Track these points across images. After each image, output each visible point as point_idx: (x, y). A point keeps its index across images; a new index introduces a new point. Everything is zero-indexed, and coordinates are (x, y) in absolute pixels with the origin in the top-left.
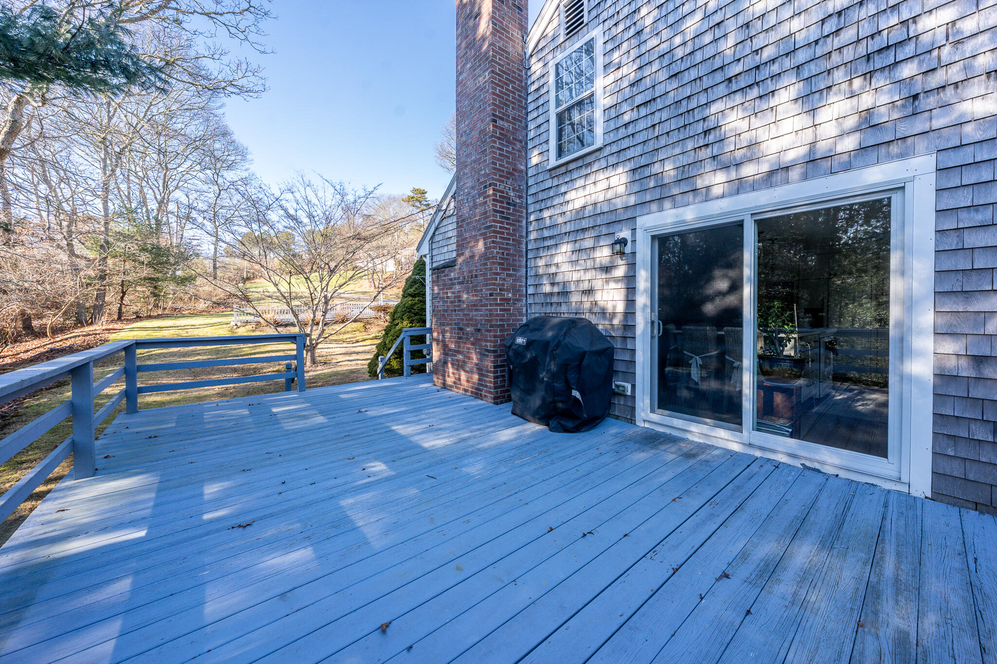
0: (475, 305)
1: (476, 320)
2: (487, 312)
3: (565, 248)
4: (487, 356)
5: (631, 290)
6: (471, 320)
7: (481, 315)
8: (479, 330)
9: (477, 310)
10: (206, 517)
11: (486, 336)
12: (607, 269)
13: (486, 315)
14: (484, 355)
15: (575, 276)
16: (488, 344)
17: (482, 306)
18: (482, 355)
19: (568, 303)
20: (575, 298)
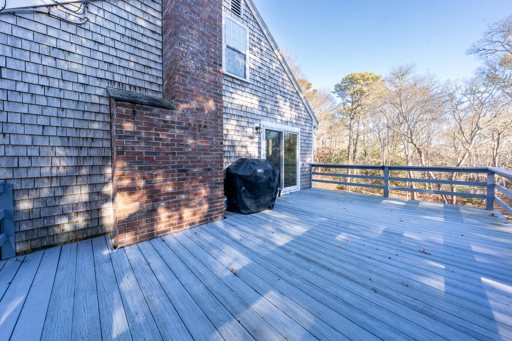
0: (204, 150)
1: (205, 162)
2: (217, 156)
3: (234, 122)
4: (218, 187)
5: (259, 148)
6: (199, 162)
7: (211, 158)
8: (209, 170)
9: (205, 154)
10: (443, 267)
11: (217, 173)
12: (251, 138)
13: (217, 158)
14: (214, 187)
15: (239, 139)
16: (219, 179)
17: (212, 151)
18: (213, 188)
19: (235, 151)
20: (238, 149)
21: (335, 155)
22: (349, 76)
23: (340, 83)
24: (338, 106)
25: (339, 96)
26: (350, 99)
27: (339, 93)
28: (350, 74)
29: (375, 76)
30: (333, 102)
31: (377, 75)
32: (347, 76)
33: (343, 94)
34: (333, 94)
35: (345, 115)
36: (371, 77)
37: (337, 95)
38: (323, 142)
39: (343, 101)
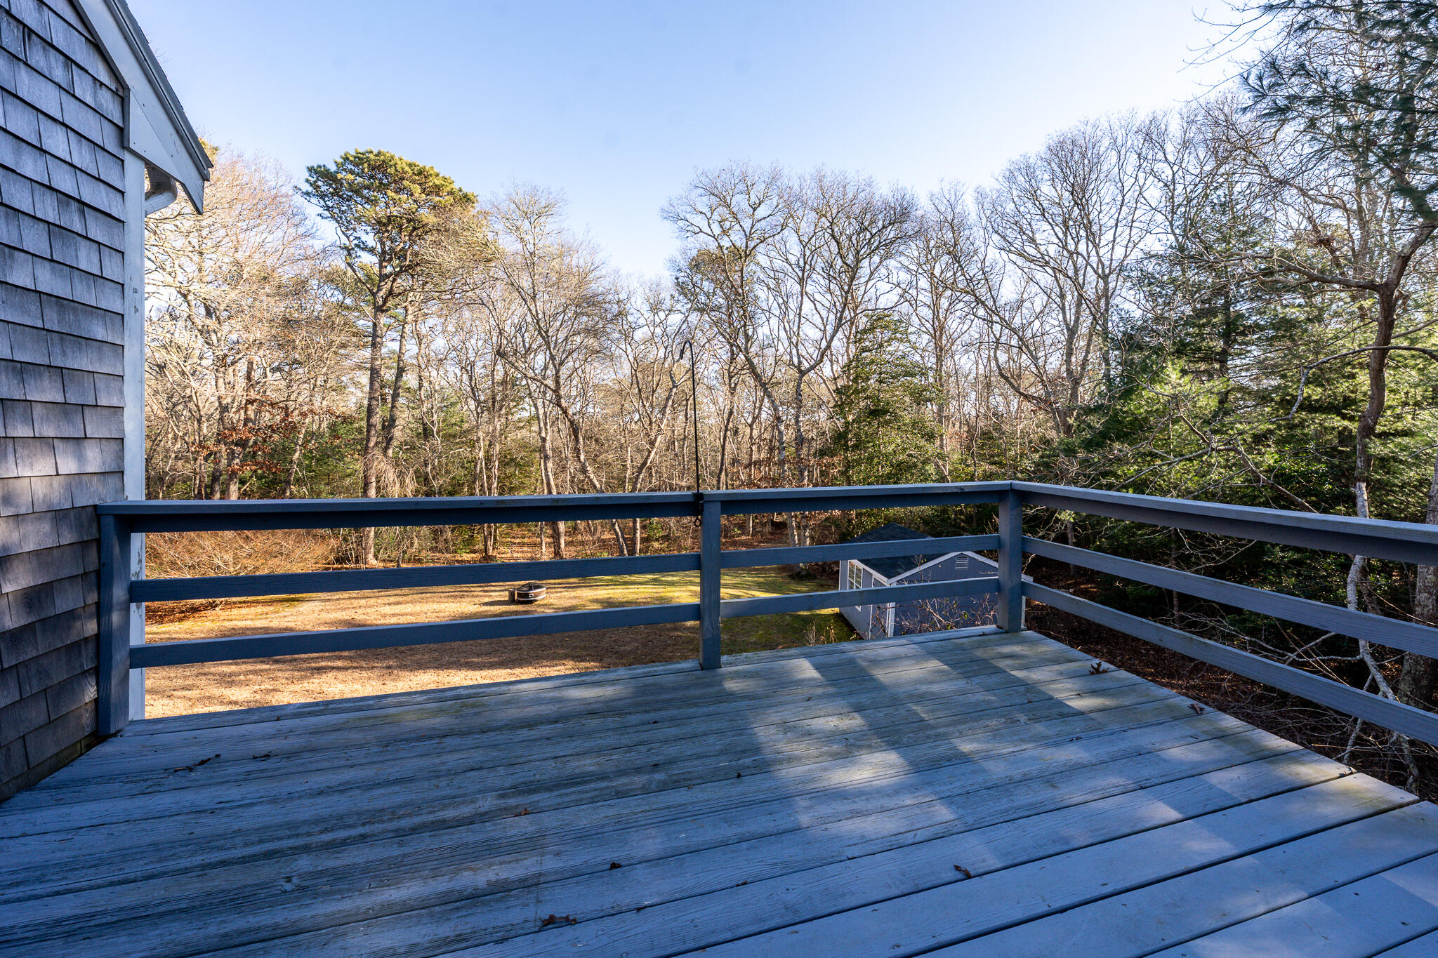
21: (311, 435)
22: (372, 156)
23: (333, 168)
24: (324, 251)
25: (327, 214)
26: (370, 240)
27: (330, 204)
28: (375, 152)
29: (460, 190)
30: (301, 230)
31: (465, 190)
32: (362, 151)
33: (343, 212)
34: (299, 200)
35: (350, 294)
36: (449, 189)
37: (320, 210)
38: (249, 378)
39: (344, 240)
